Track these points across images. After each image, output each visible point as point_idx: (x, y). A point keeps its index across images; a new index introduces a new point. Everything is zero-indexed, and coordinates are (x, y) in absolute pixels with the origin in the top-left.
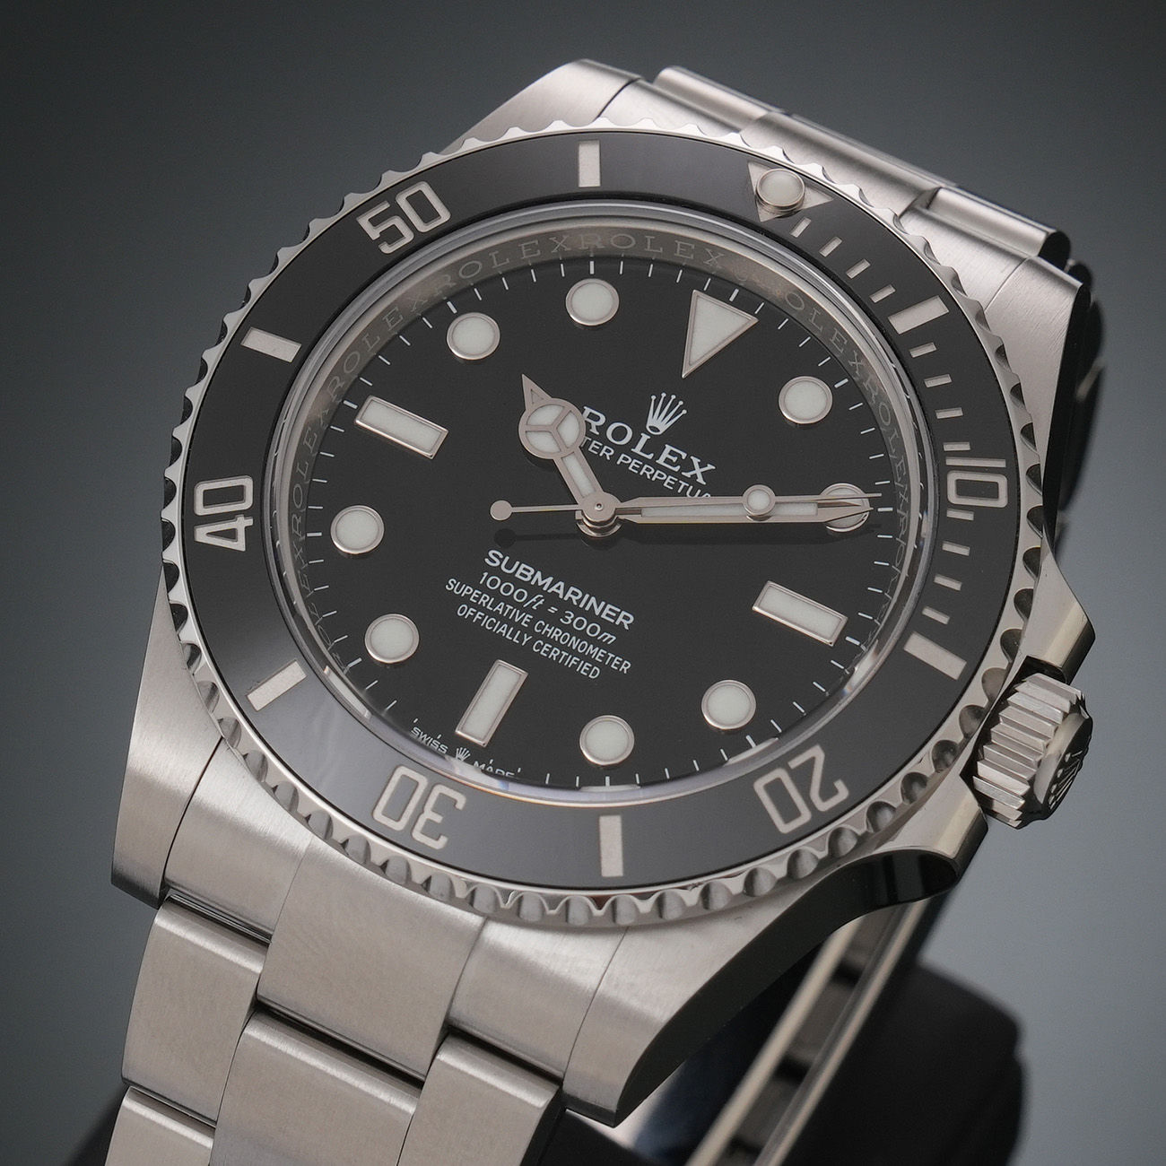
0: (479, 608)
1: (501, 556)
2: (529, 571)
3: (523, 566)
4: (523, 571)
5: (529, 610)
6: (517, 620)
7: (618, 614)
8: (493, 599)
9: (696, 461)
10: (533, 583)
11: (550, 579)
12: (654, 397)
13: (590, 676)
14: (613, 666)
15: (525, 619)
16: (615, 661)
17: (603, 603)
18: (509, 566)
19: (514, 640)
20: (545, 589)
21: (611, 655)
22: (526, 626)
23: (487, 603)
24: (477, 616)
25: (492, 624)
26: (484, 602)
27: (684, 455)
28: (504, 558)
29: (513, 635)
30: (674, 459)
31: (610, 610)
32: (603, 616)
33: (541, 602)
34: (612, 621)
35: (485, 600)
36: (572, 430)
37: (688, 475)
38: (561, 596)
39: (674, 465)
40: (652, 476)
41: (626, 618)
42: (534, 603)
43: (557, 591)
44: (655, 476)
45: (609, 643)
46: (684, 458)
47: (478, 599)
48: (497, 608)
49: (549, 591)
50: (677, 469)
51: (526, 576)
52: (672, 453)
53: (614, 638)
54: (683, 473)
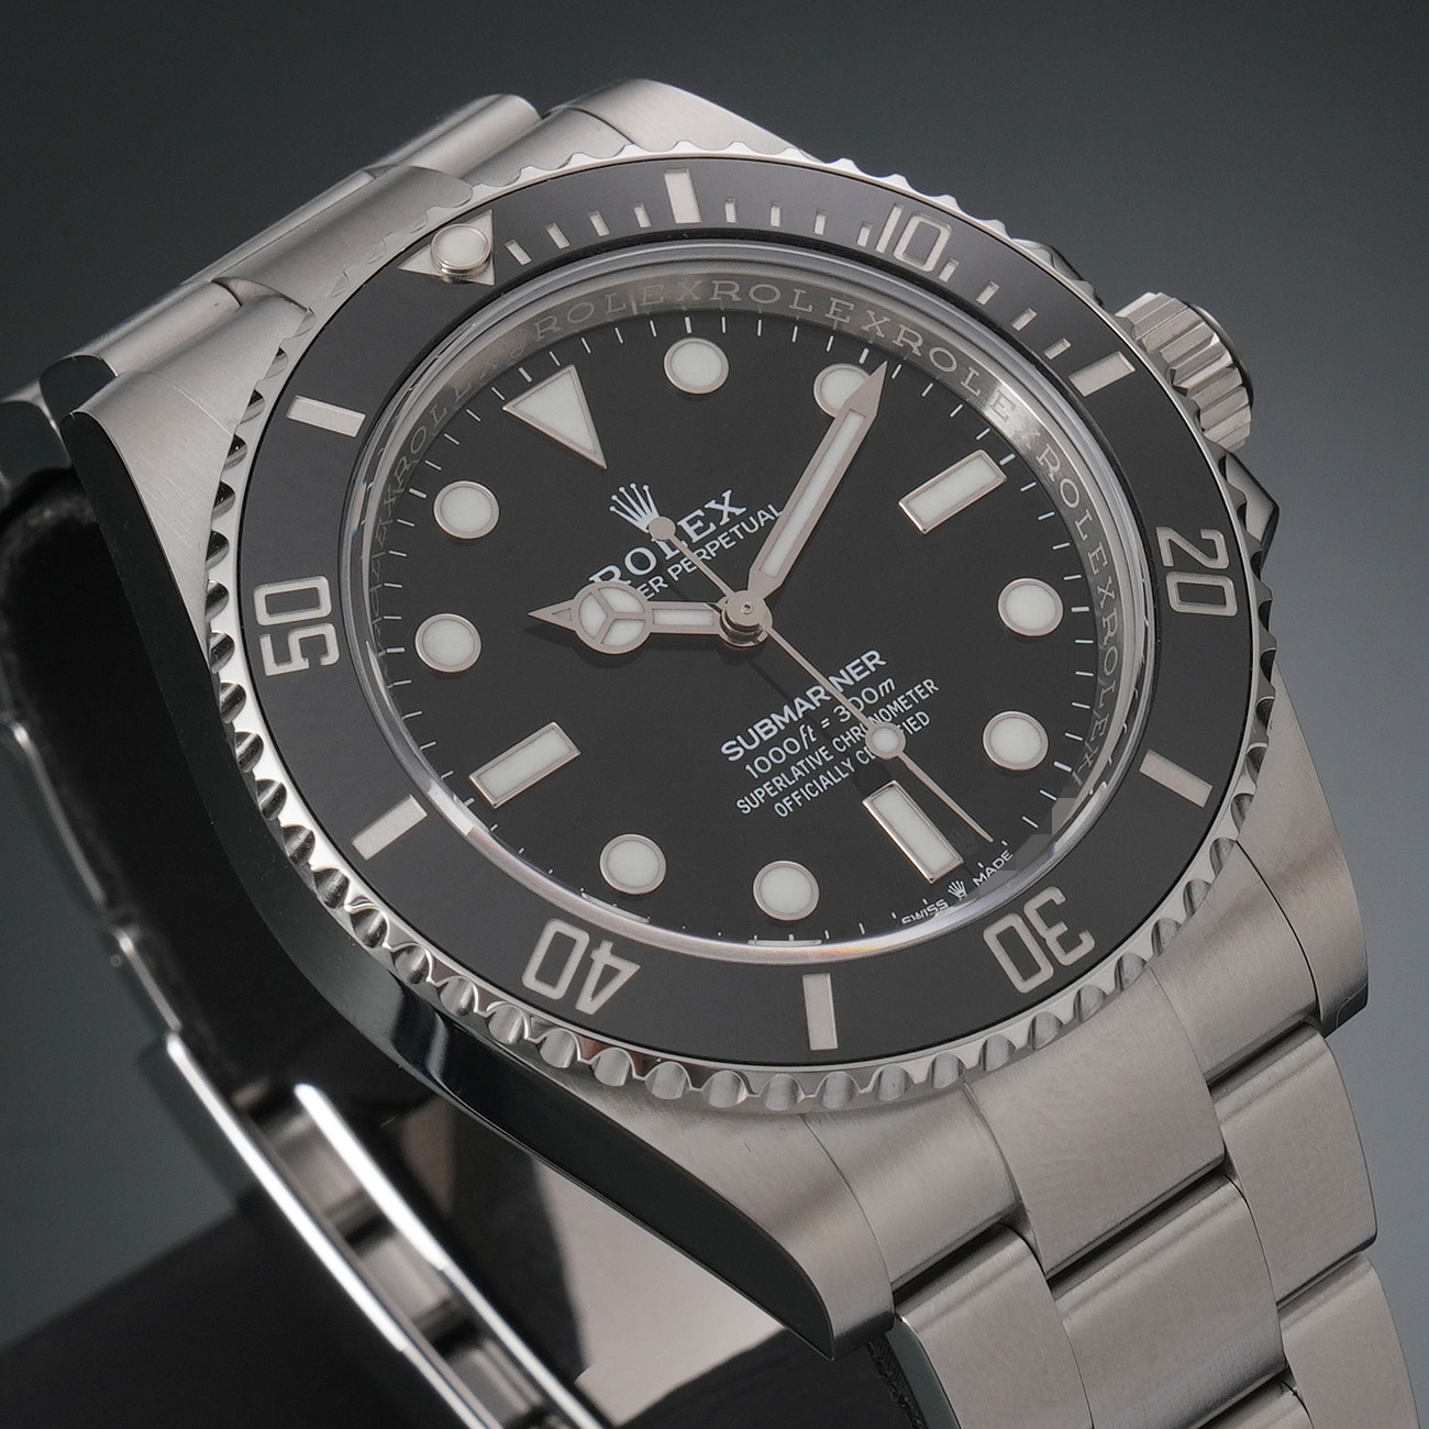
0: (787, 792)
1: (734, 743)
2: (766, 724)
3: (756, 727)
4: (764, 729)
5: (814, 747)
6: (820, 763)
7: (862, 663)
8: (783, 775)
9: (712, 505)
10: (783, 727)
11: (786, 708)
12: (613, 509)
13: (925, 724)
14: (923, 698)
15: (824, 755)
16: (919, 693)
17: (842, 672)
18: (750, 741)
19: (844, 776)
20: (795, 719)
21: (910, 693)
22: (832, 757)
23: (785, 782)
24: (796, 799)
25: (813, 789)
26: (781, 783)
27: (699, 513)
28: (738, 742)
29: (837, 776)
30: (700, 524)
31: (853, 668)
32: (858, 678)
33: (810, 731)
34: (868, 673)
35: (780, 782)
36: (623, 599)
37: (725, 519)
38: (813, 708)
39: (706, 527)
40: (709, 554)
41: (871, 658)
42: (808, 738)
43: (804, 709)
44: (712, 552)
45: (893, 688)
46: (702, 514)
47: (775, 789)
48: (796, 776)
49: (801, 716)
50: (713, 527)
51: (771, 730)
52: (691, 523)
53: (890, 680)
54: (721, 524)
